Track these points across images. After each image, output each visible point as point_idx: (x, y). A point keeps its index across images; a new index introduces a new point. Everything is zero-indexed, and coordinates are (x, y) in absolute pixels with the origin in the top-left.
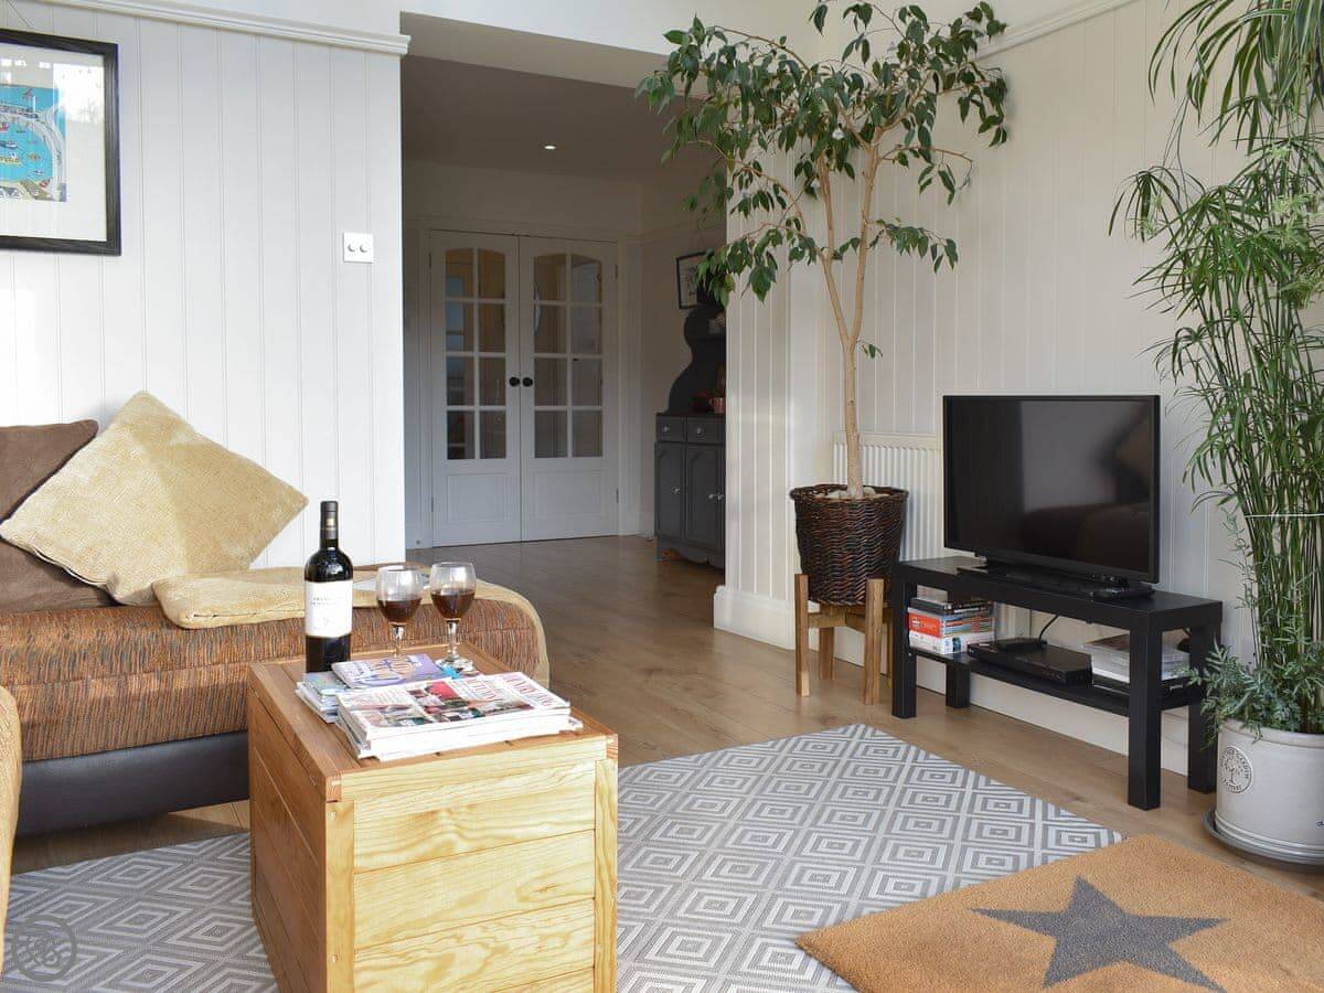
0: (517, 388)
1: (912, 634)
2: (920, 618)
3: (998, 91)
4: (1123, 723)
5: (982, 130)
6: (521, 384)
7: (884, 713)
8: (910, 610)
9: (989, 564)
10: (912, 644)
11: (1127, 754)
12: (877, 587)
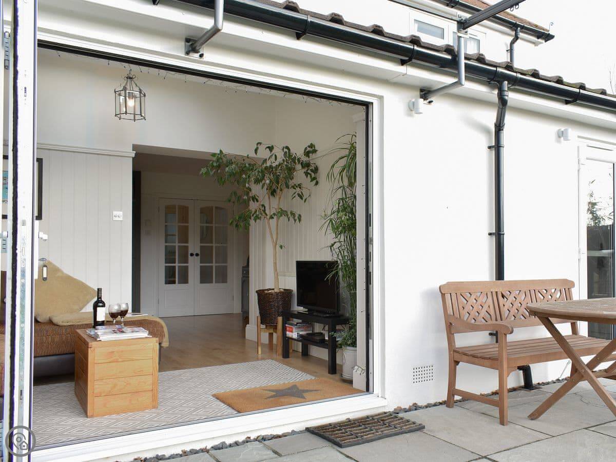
0: (193, 257)
1: (287, 333)
2: (289, 327)
3: (316, 170)
4: (327, 351)
5: (311, 181)
6: (195, 255)
7: (281, 357)
8: (287, 325)
9: (309, 311)
10: (287, 336)
11: (328, 360)
12: (280, 319)
